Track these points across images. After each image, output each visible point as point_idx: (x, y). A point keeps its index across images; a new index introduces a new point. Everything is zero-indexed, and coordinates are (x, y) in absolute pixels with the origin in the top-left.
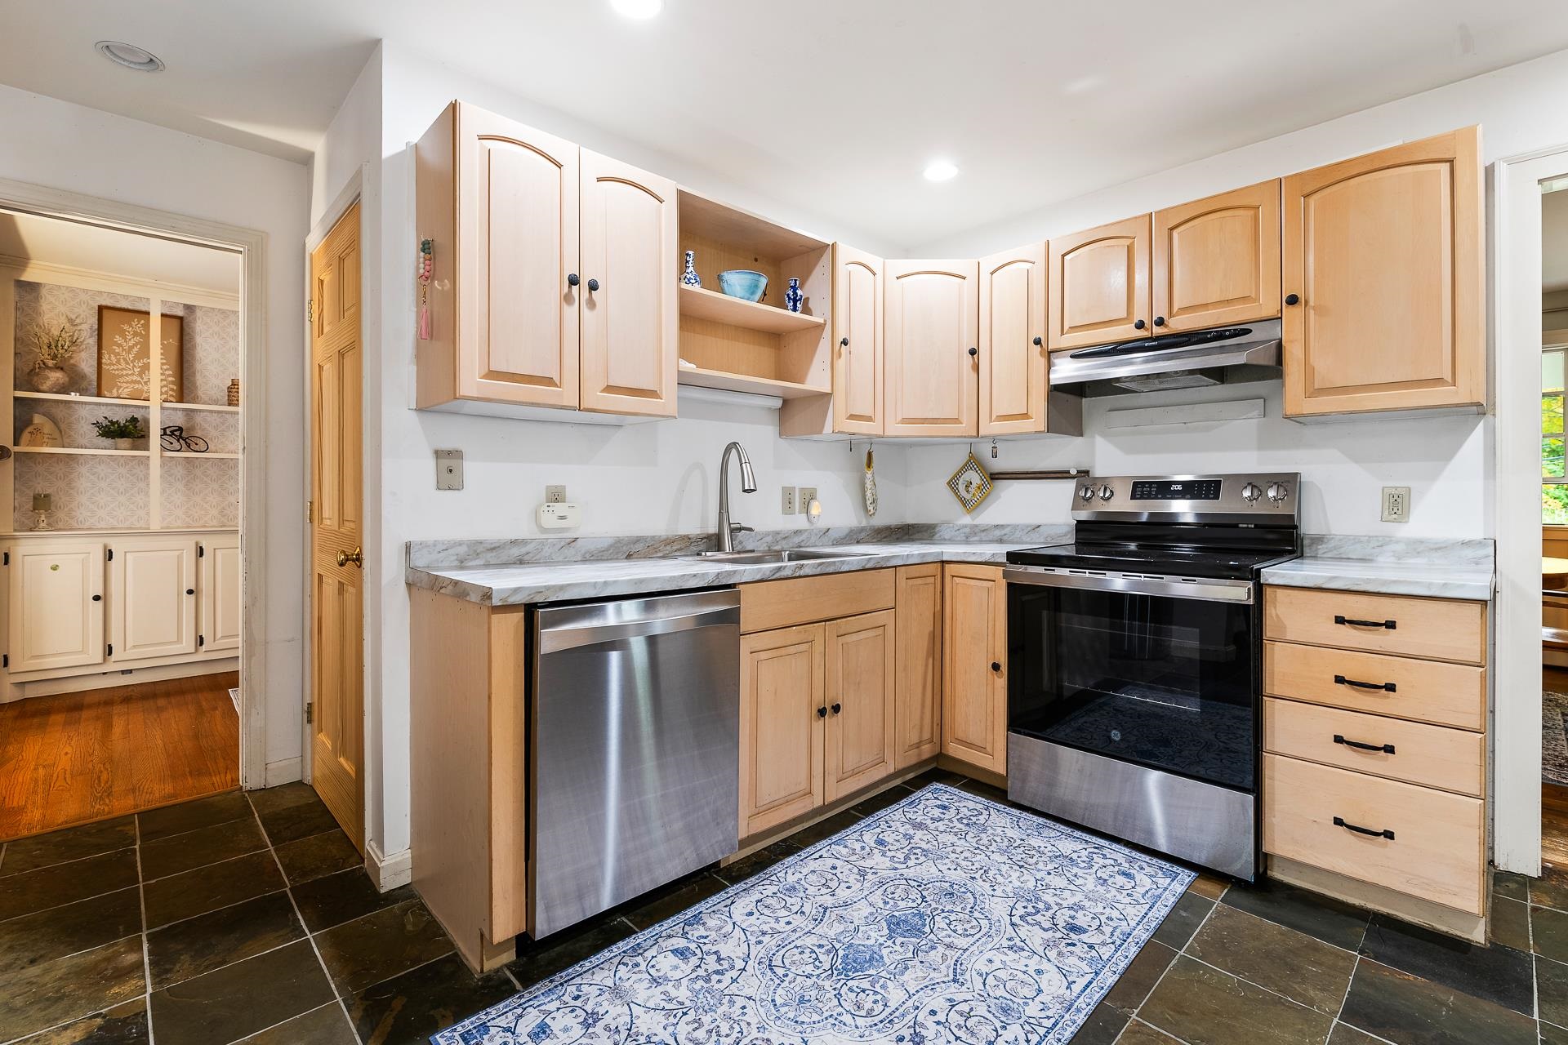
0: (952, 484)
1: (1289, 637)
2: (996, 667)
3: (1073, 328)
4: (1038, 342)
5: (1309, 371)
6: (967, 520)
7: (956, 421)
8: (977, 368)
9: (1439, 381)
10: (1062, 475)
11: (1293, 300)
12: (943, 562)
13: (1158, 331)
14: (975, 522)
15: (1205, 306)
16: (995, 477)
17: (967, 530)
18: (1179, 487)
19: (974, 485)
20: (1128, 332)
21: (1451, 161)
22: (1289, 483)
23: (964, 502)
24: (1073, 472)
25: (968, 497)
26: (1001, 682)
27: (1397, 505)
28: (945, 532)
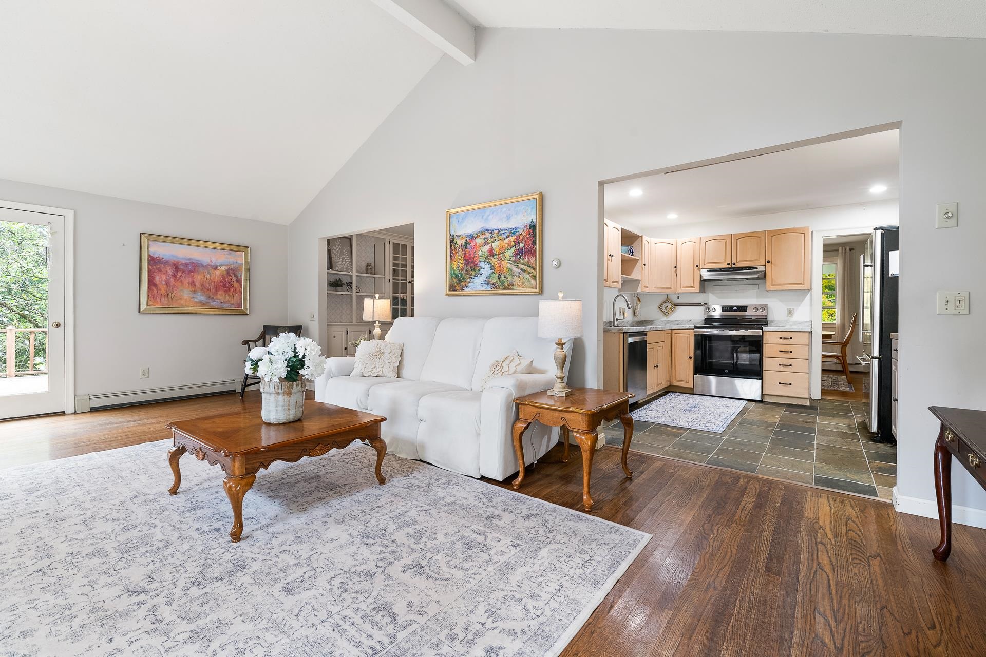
0: (660, 307)
1: (769, 343)
2: (690, 358)
3: (708, 263)
4: (697, 266)
5: (772, 280)
6: (665, 319)
7: (670, 288)
8: (676, 272)
9: (801, 284)
10: (699, 305)
11: (768, 262)
12: (672, 330)
13: (733, 266)
14: (668, 319)
15: (746, 261)
16: (676, 305)
17: (666, 322)
18: (736, 308)
19: (669, 307)
20: (725, 266)
21: (804, 234)
22: (764, 308)
23: (664, 313)
24: (703, 304)
25: (666, 311)
26: (692, 362)
27: (790, 313)
28: (657, 322)
